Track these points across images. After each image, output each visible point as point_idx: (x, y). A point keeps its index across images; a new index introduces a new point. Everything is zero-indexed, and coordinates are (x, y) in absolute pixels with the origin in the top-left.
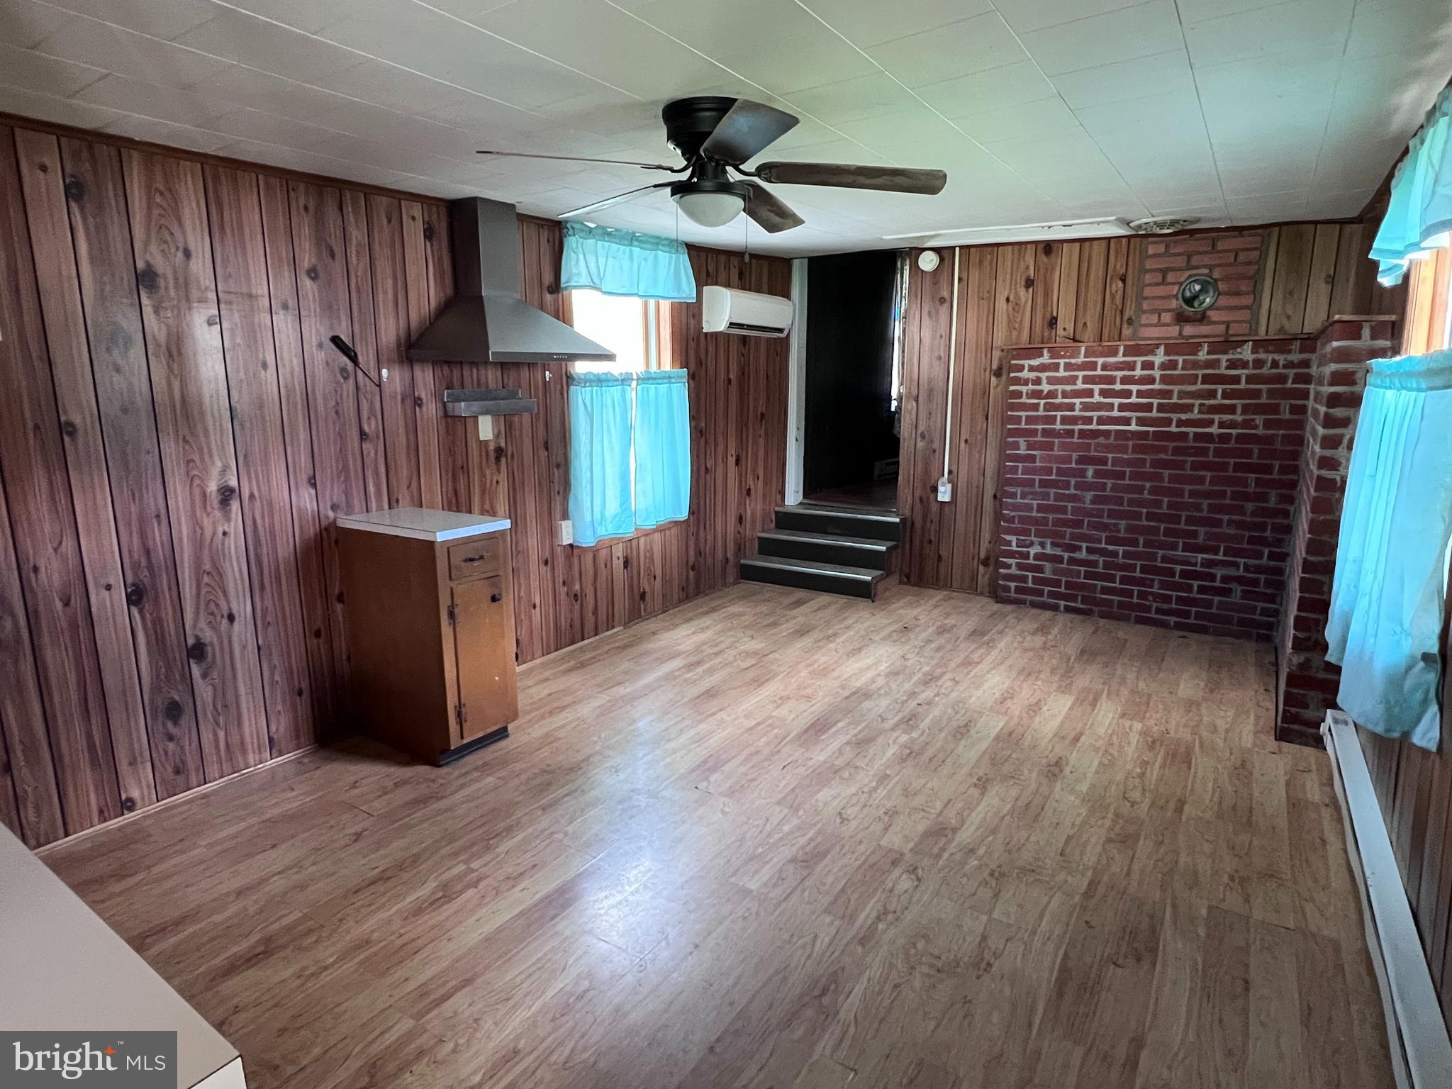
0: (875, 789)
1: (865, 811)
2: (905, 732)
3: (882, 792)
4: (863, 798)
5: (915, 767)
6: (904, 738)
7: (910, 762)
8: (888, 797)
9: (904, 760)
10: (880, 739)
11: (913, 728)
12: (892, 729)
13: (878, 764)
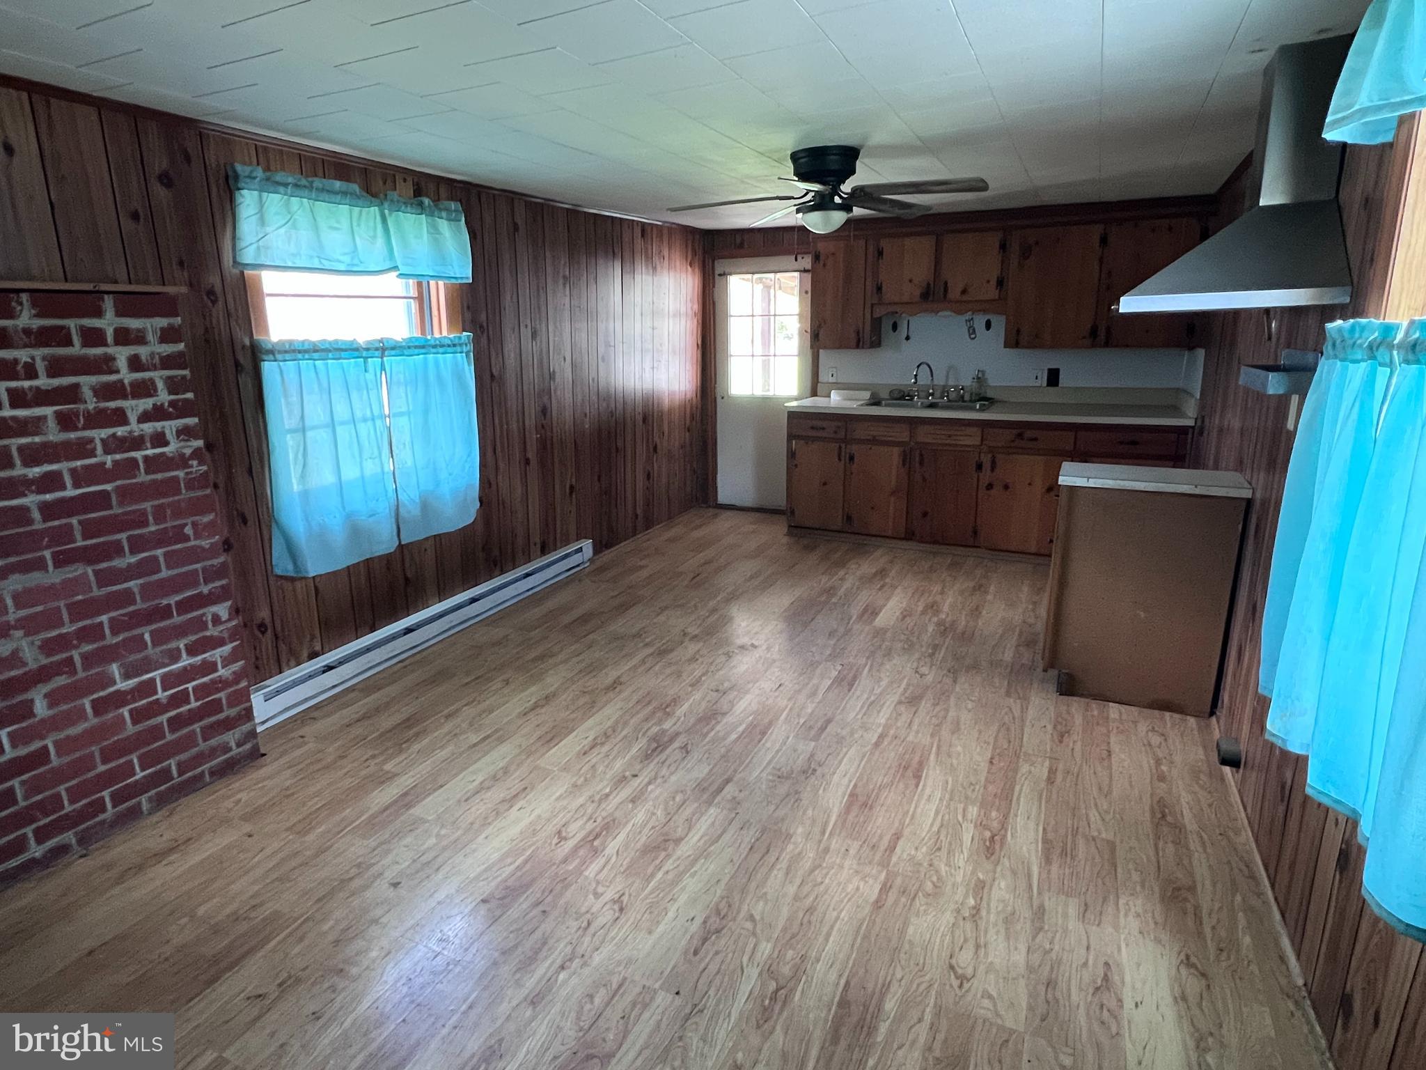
0: (703, 675)
1: (711, 660)
2: (664, 732)
3: (697, 673)
4: (712, 668)
5: (666, 695)
6: (667, 725)
7: (669, 699)
8: (694, 670)
9: (674, 700)
10: (692, 721)
11: (654, 739)
12: (677, 734)
13: (697, 696)
